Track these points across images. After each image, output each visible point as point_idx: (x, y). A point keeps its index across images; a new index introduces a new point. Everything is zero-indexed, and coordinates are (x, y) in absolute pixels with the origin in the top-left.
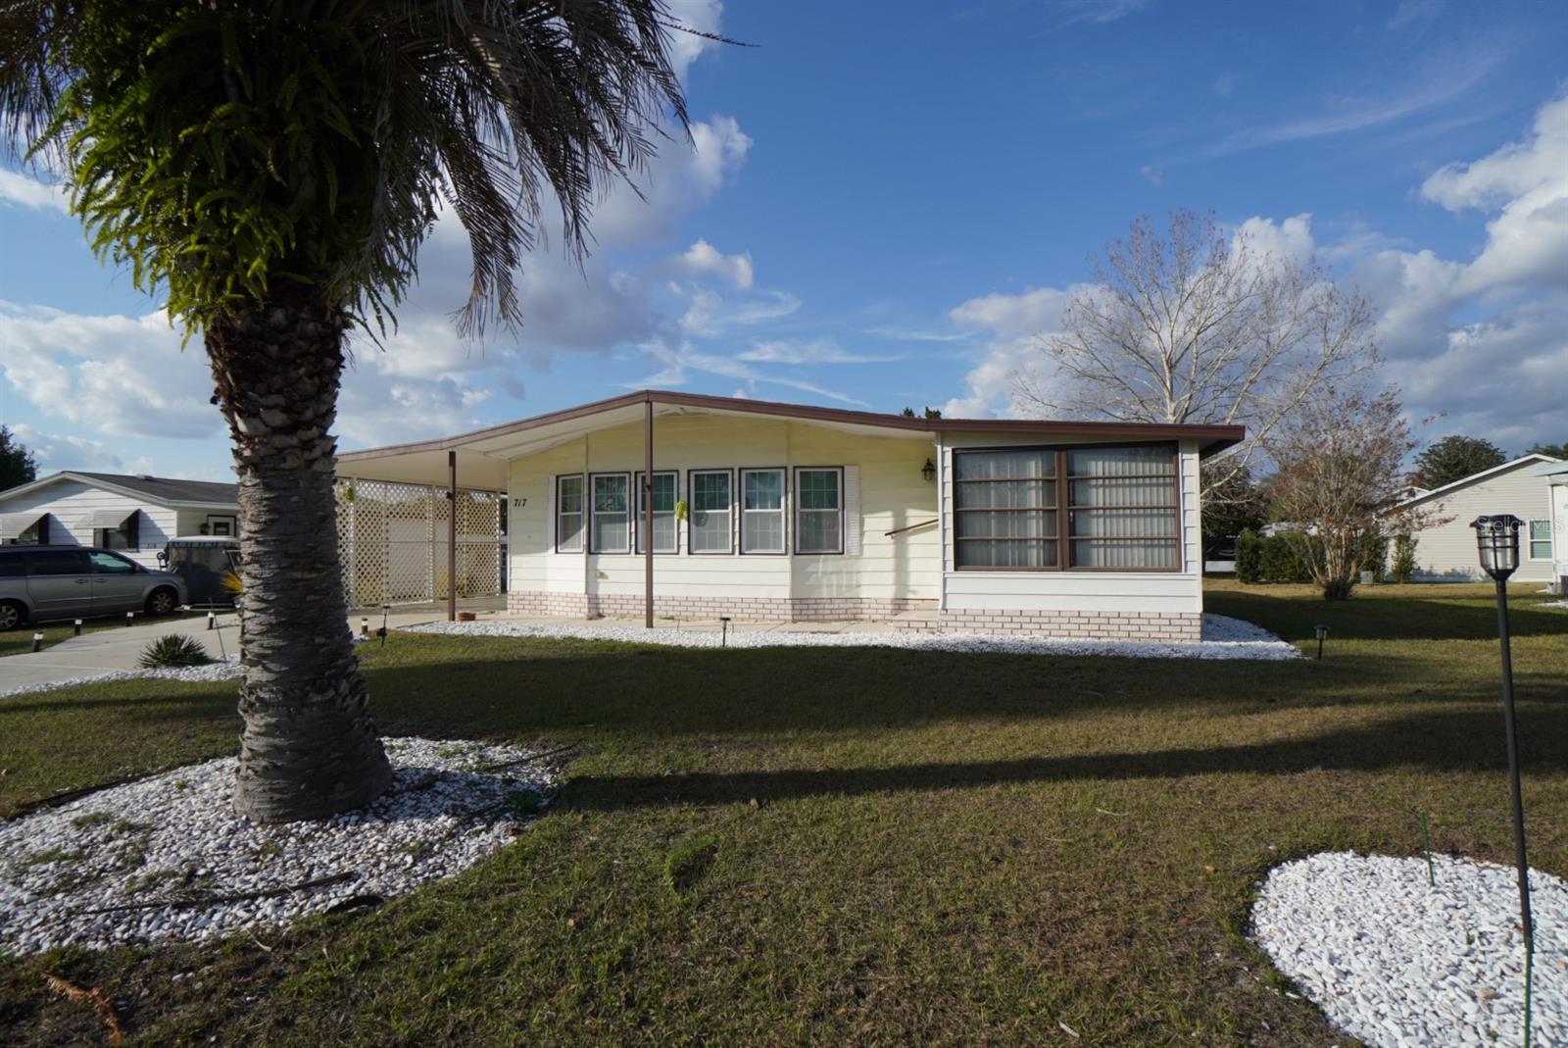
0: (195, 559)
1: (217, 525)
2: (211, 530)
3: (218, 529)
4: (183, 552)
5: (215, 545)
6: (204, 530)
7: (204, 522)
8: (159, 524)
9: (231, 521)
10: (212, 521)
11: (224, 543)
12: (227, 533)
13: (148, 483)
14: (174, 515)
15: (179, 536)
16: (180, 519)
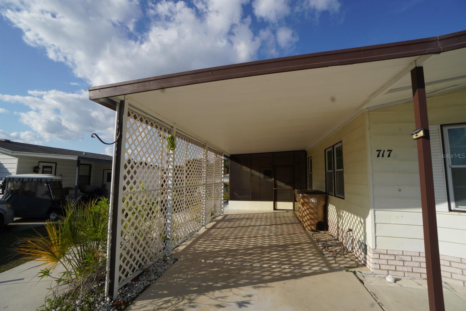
0: (27, 189)
1: (44, 167)
2: (41, 170)
3: (45, 169)
4: (19, 184)
5: (40, 180)
6: (36, 170)
7: (37, 165)
8: (6, 166)
9: (53, 165)
10: (41, 165)
11: (46, 179)
12: (50, 173)
13: (7, 143)
14: (16, 161)
15: (17, 174)
16: (19, 163)
